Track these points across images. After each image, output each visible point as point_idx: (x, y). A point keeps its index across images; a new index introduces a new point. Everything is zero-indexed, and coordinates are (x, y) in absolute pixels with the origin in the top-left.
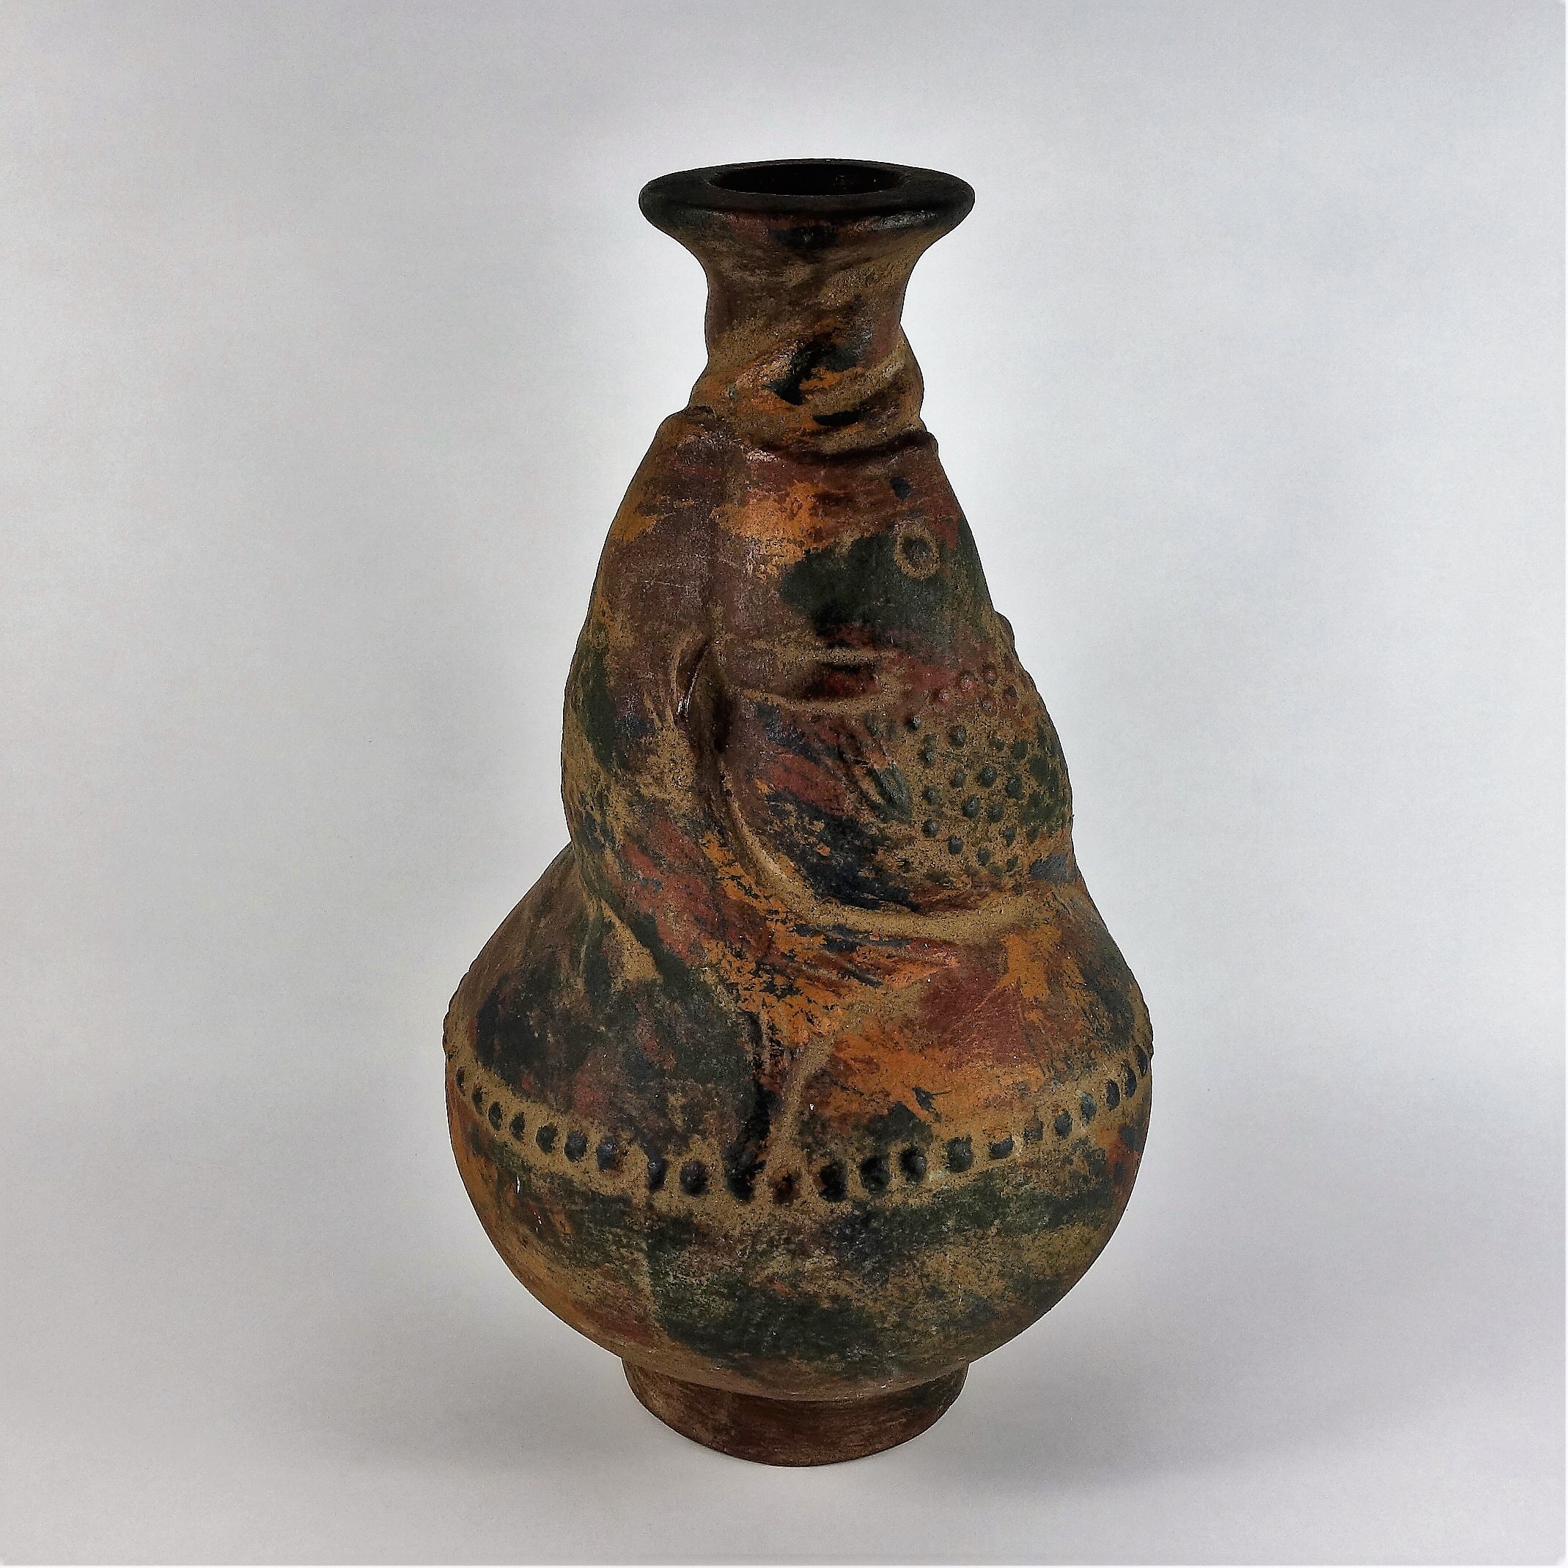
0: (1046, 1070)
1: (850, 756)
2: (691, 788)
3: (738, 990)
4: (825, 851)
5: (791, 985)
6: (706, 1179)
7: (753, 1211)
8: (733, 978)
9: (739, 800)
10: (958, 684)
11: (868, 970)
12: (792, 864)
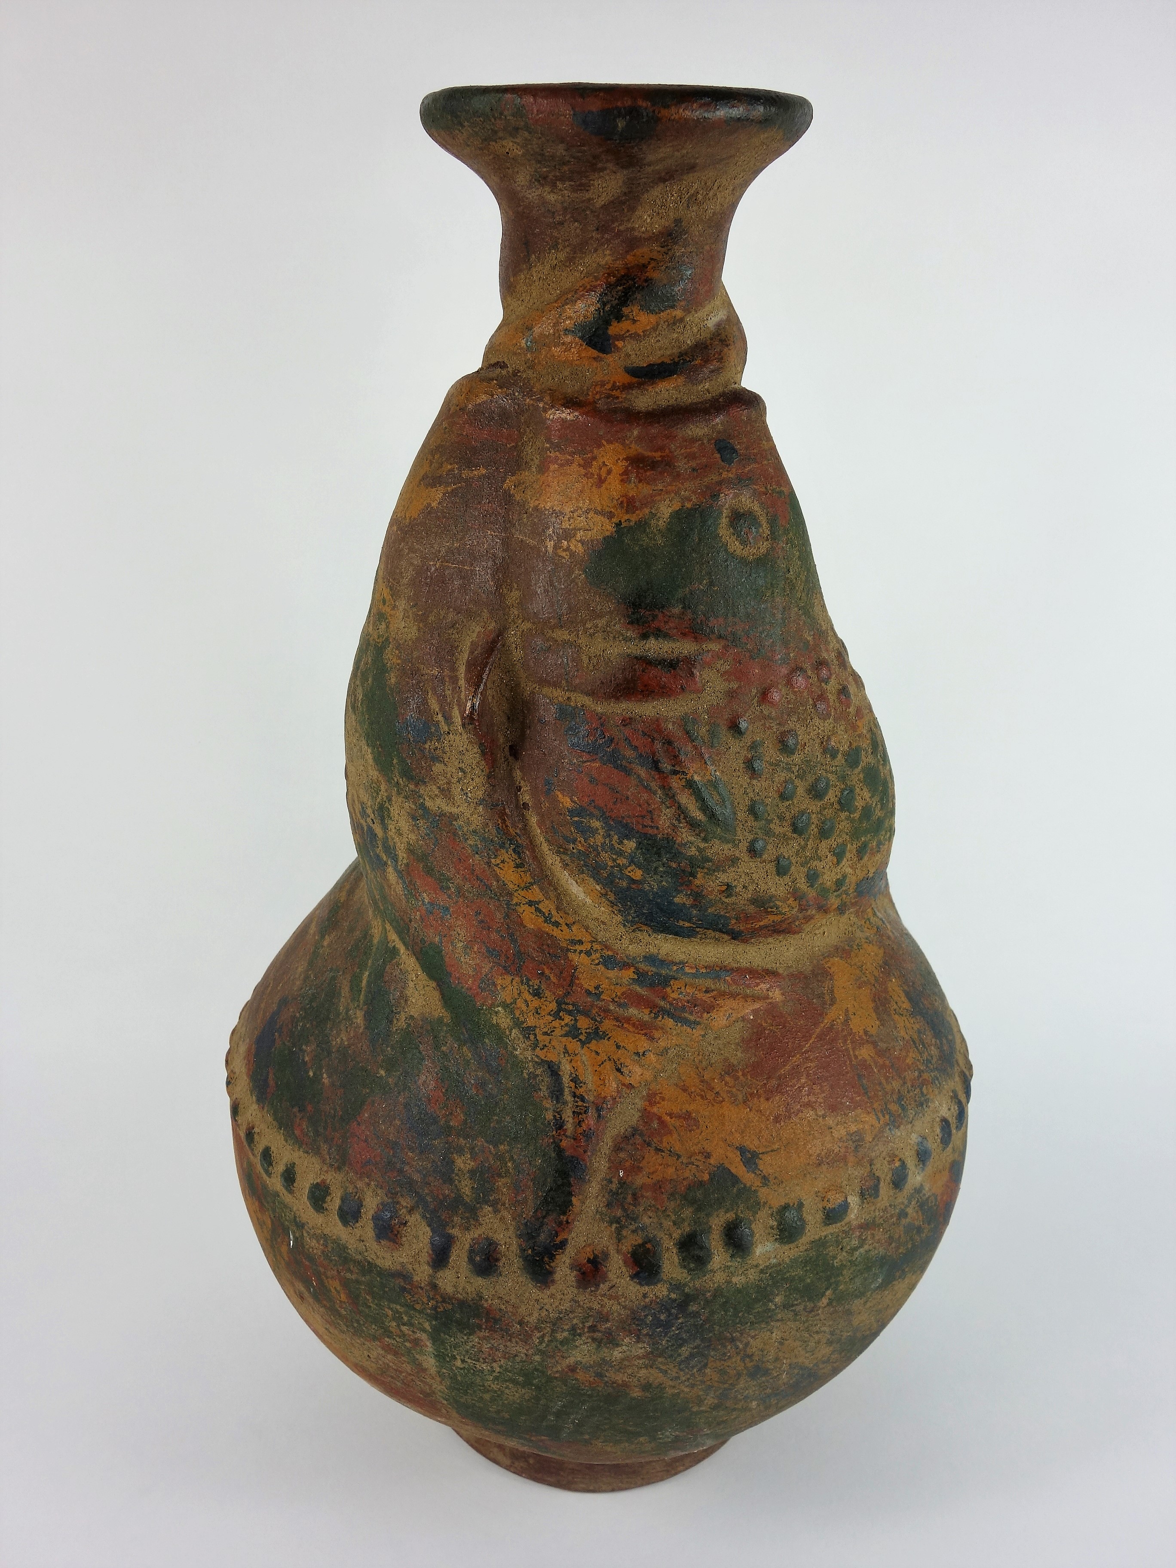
0: (880, 1115)
1: (666, 766)
2: (481, 802)
3: (535, 1035)
4: (638, 874)
5: (597, 1029)
6: (497, 1260)
7: (552, 1296)
8: (531, 1021)
9: (538, 814)
10: (789, 683)
11: (684, 1007)
12: (598, 887)
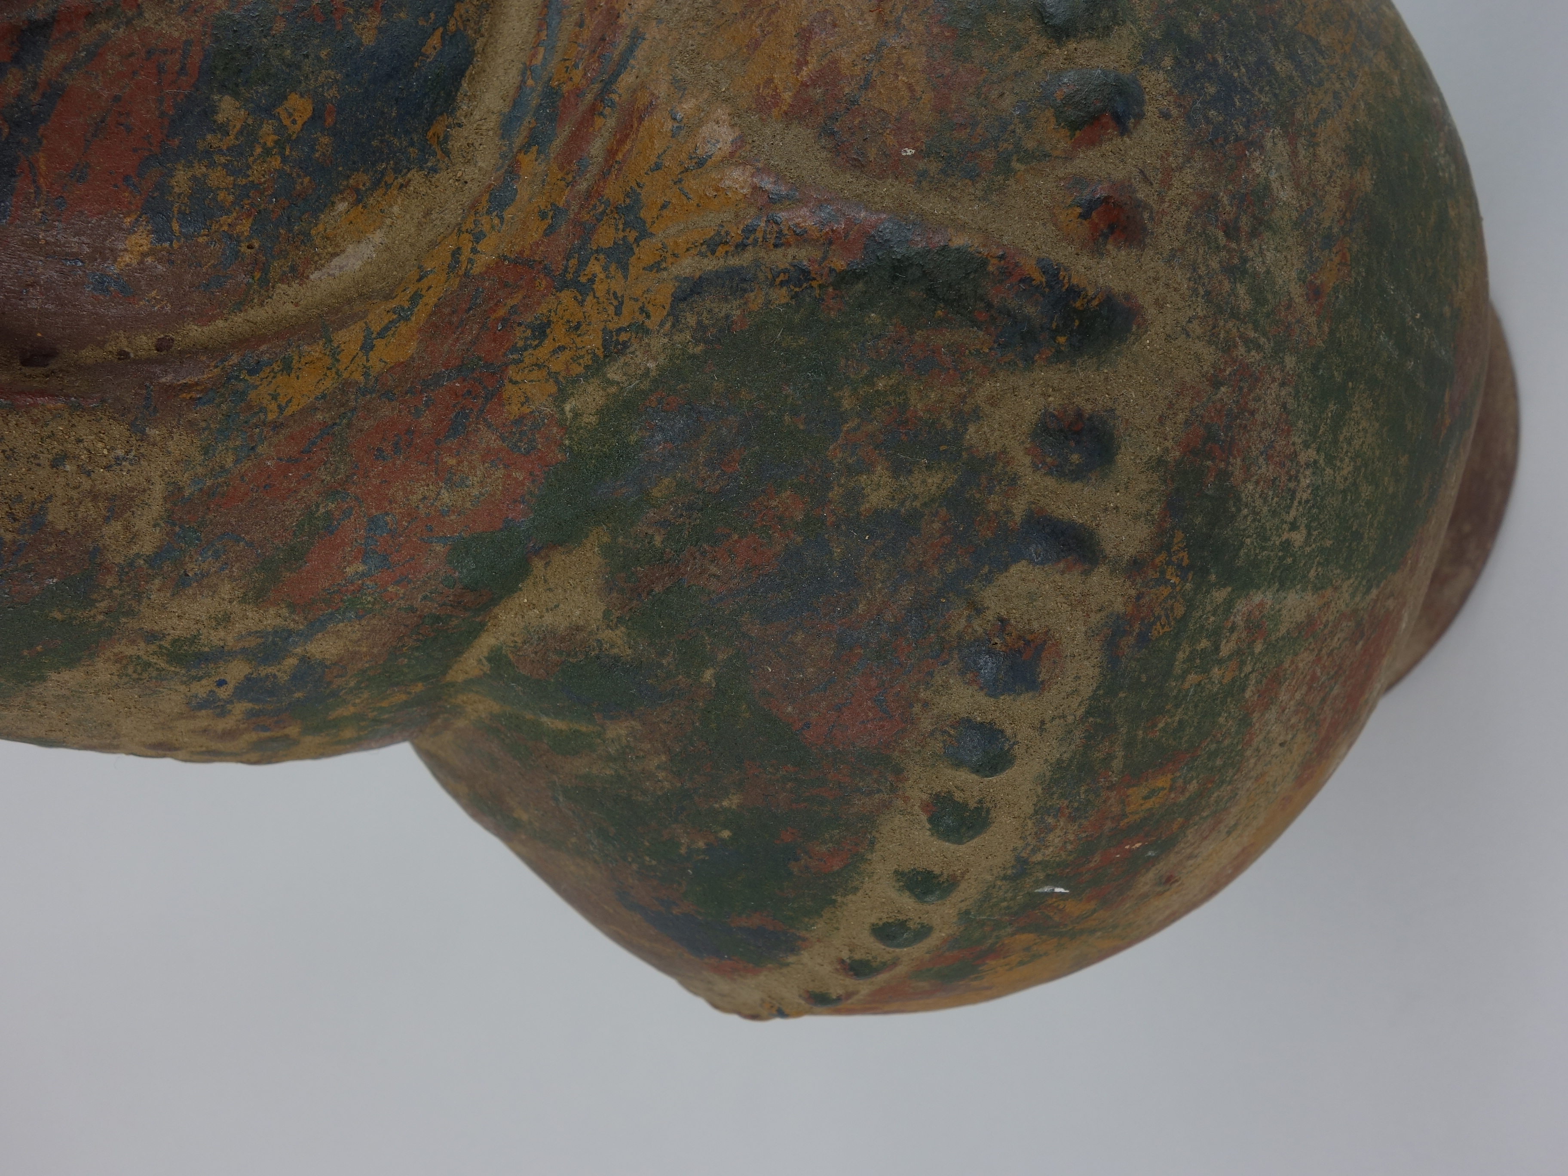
3: (620, 330)
4: (300, 106)
5: (619, 209)
6: (1079, 414)
7: (1159, 304)
8: (593, 341)
9: (180, 320)
11: (602, 59)
12: (342, 207)
